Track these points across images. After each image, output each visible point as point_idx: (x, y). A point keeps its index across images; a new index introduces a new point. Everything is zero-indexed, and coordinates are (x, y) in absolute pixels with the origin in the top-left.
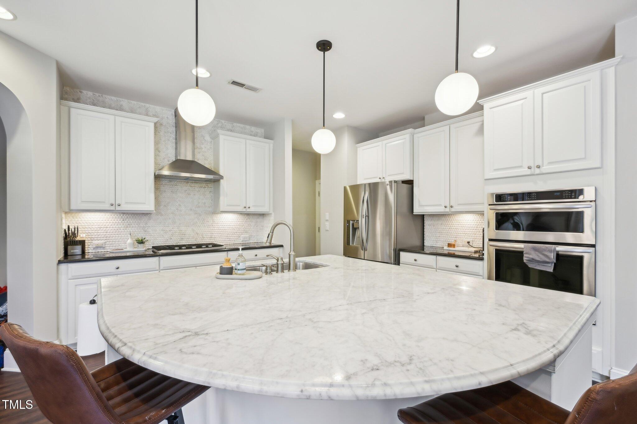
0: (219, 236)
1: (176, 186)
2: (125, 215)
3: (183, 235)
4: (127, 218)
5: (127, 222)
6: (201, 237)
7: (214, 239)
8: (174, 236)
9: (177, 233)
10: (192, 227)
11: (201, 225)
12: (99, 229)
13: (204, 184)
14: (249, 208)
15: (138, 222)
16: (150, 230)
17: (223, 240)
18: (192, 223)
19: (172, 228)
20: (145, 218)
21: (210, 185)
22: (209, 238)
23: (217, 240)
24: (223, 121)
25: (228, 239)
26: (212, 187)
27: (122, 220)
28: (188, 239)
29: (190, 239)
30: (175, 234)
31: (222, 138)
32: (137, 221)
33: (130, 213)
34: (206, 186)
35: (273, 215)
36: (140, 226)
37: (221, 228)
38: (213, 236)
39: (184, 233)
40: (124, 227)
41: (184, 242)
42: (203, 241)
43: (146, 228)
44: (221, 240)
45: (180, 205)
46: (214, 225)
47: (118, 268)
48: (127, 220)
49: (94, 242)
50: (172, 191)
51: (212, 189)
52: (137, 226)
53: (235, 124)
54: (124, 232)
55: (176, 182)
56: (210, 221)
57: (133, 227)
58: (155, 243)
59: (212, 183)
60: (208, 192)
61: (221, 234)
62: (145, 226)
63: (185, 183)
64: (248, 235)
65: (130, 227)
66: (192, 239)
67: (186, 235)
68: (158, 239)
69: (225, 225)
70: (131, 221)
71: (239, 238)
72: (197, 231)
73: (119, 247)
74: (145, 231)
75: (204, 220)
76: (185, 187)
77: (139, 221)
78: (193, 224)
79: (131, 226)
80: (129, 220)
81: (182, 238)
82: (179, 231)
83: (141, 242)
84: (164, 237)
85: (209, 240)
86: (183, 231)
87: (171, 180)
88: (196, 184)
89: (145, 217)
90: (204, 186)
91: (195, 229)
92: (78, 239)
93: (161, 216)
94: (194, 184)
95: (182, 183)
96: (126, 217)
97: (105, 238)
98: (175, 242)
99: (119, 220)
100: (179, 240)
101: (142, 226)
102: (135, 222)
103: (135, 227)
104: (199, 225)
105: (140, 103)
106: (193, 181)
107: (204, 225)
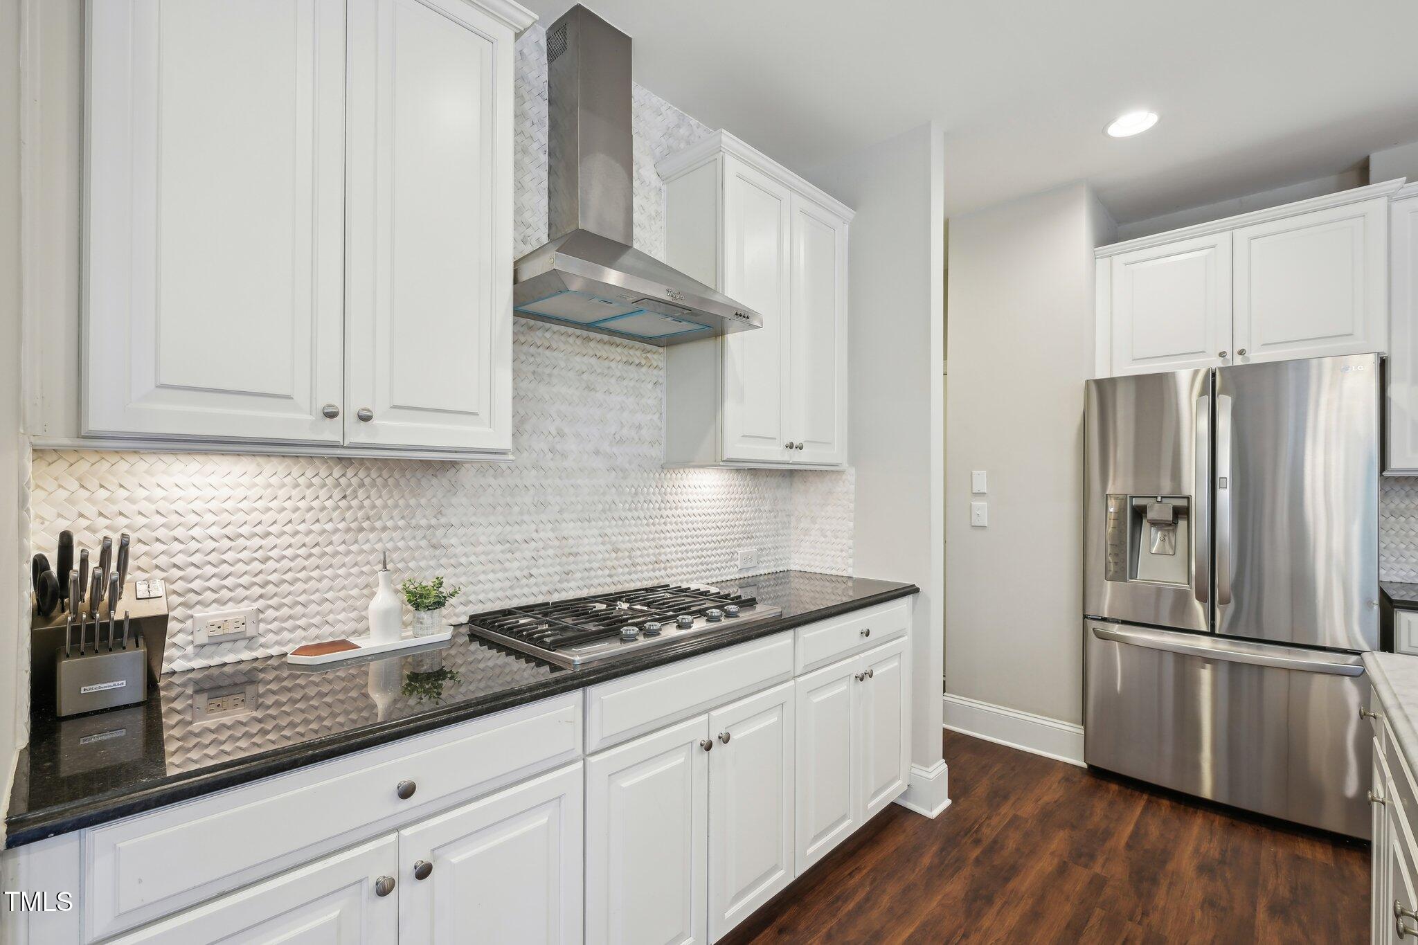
0: (680, 555)
1: (548, 353)
2: (350, 473)
3: (572, 558)
4: (362, 485)
5: (361, 507)
6: (627, 561)
7: (665, 569)
8: (541, 562)
9: (551, 552)
10: (601, 523)
11: (629, 515)
12: (226, 543)
13: (638, 353)
14: (801, 448)
15: (408, 506)
16: (453, 541)
17: (690, 570)
18: (600, 507)
19: (533, 527)
20: (434, 489)
21: (655, 356)
22: (651, 567)
23: (674, 571)
24: (694, 122)
25: (702, 564)
26: (661, 365)
27: (337, 494)
28: (586, 574)
29: (593, 573)
30: (542, 553)
32: (401, 502)
34: (643, 362)
35: (851, 475)
36: (414, 522)
37: (685, 526)
38: (663, 558)
39: (574, 550)
40: (348, 530)
41: (573, 584)
42: (634, 576)
43: (440, 533)
44: (685, 569)
45: (561, 434)
46: (665, 513)
47: (407, 792)
48: (361, 494)
49: (198, 613)
50: (534, 373)
51: (662, 373)
52: (401, 523)
54: (349, 552)
55: (548, 335)
56: (654, 498)
57: (385, 529)
58: (472, 598)
59: (661, 350)
60: (650, 386)
61: (684, 548)
62: (433, 521)
63: (579, 342)
64: (754, 549)
65: (373, 529)
66: (600, 572)
67: (579, 558)
68: (482, 577)
69: (695, 511)
70: (379, 503)
71: (731, 560)
72: (614, 538)
73: (327, 634)
74: (434, 547)
75: (636, 494)
76: (578, 359)
77: (412, 502)
78: (604, 511)
79: (378, 524)
80: (368, 497)
81: (567, 568)
82: (557, 543)
83: (428, 601)
84: (506, 570)
85: (651, 574)
86: (571, 541)
88: (613, 349)
89: (434, 481)
91: (609, 531)
92: (128, 607)
93: (495, 477)
94: (607, 347)
95: (571, 340)
96: (355, 481)
97: (257, 591)
99: (323, 493)
100: (557, 578)
101: (423, 522)
102: (396, 506)
103: (396, 528)
104: (623, 514)
107: (636, 514)
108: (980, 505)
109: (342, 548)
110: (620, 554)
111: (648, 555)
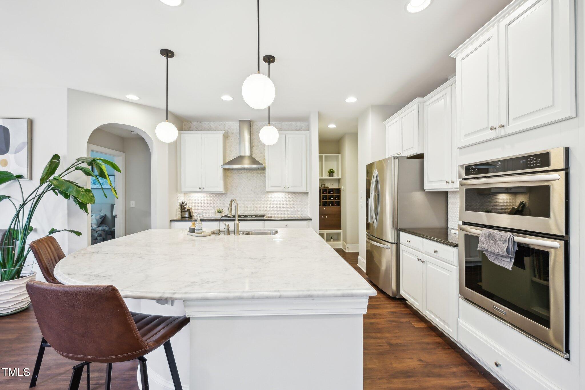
1: (242, 174)
2: (212, 195)
3: (246, 208)
5: (214, 199)
6: (258, 210)
10: (252, 203)
11: (259, 201)
12: (200, 203)
14: (288, 188)
17: (274, 213)
18: (252, 200)
23: (270, 213)
25: (277, 212)
27: (211, 197)
28: (249, 211)
29: (251, 211)
34: (262, 173)
36: (220, 201)
37: (273, 204)
38: (267, 210)
40: (212, 202)
41: (247, 213)
42: (260, 213)
43: (224, 203)
45: (244, 188)
46: (267, 201)
48: (213, 197)
49: (197, 211)
50: (239, 178)
53: (283, 123)
55: (241, 172)
56: (264, 198)
57: (217, 202)
60: (263, 177)
61: (273, 208)
62: (223, 201)
64: (294, 210)
65: (215, 202)
67: (248, 208)
69: (276, 201)
70: (216, 199)
72: (255, 206)
73: (210, 215)
74: (224, 205)
75: (260, 197)
76: (247, 175)
77: (220, 198)
78: (253, 200)
81: (245, 210)
83: (220, 212)
85: (264, 213)
86: (246, 205)
87: (238, 170)
88: (255, 172)
90: (260, 173)
91: (254, 204)
92: (187, 208)
94: (253, 172)
95: (246, 172)
97: (203, 209)
98: (241, 213)
99: (209, 197)
100: (243, 211)
104: (257, 201)
105: (220, 122)
106: (253, 170)
107: (260, 201)
109: (212, 204)
111: (263, 209)
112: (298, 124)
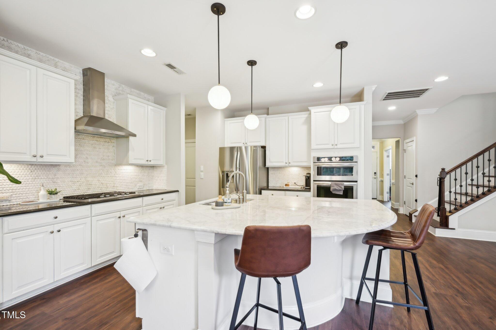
0: (120, 185)
1: (83, 140)
3: (90, 185)
4: (36, 169)
5: (36, 174)
6: (106, 186)
7: (116, 188)
8: (82, 186)
9: (84, 184)
10: (98, 178)
11: (106, 176)
13: (108, 139)
14: (151, 161)
15: (47, 174)
16: (59, 181)
17: (123, 188)
18: (98, 174)
19: (80, 178)
20: (54, 170)
21: (113, 140)
22: (112, 188)
23: (119, 189)
24: (124, 86)
25: (127, 187)
26: (114, 142)
27: (30, 171)
28: (94, 189)
29: (96, 189)
30: (82, 184)
31: (130, 101)
32: (45, 173)
33: (39, 165)
34: (110, 141)
35: (166, 167)
36: (49, 177)
37: (122, 179)
38: (116, 186)
39: (91, 184)
40: (32, 179)
41: (90, 191)
42: (107, 190)
43: (55, 180)
45: (87, 158)
46: (116, 175)
47: (56, 218)
48: (35, 171)
50: (79, 145)
51: (115, 144)
52: (45, 177)
54: (32, 183)
55: (83, 136)
56: (113, 172)
57: (41, 178)
58: (64, 194)
59: (115, 139)
60: (112, 147)
61: (122, 184)
62: (54, 177)
63: (92, 137)
64: (142, 184)
65: (38, 179)
66: (98, 189)
68: (66, 189)
69: (125, 175)
70: (40, 173)
71: (135, 186)
72: (102, 181)
74: (54, 182)
75: (108, 171)
76: (91, 141)
77: (48, 173)
78: (99, 175)
79: (40, 178)
80: (37, 172)
81: (89, 188)
82: (86, 182)
83: (51, 193)
84: (72, 188)
85: (112, 189)
86: (90, 182)
87: (79, 134)
88: (101, 139)
89: (54, 168)
90: (108, 141)
91: (100, 180)
93: (69, 167)
94: (99, 138)
95: (89, 137)
96: (34, 168)
97: (11, 191)
98: (83, 192)
99: (26, 171)
100: (86, 190)
101: (51, 177)
102: (44, 174)
103: (44, 178)
104: (104, 176)
105: (48, 56)
106: (99, 136)
107: (108, 176)
108: (202, 174)
110: (103, 185)
111: (111, 185)
112: (146, 95)
